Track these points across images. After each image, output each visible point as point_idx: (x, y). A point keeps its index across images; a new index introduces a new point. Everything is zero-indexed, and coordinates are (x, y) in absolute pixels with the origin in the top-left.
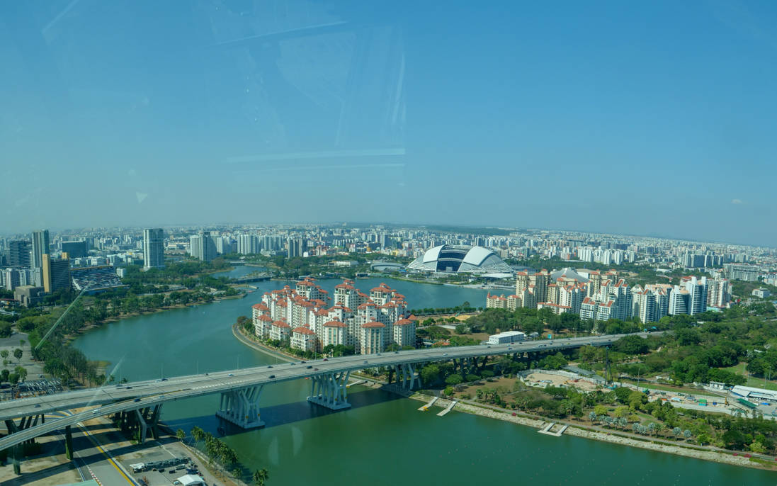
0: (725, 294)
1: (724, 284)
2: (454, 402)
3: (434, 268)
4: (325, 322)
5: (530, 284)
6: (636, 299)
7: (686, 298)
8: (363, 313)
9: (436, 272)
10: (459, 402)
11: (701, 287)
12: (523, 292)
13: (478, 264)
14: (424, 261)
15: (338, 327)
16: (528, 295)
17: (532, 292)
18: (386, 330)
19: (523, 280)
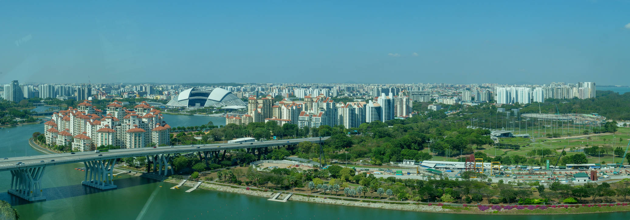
0: (408, 107)
1: (406, 100)
2: (200, 183)
3: (186, 104)
4: (98, 128)
5: (259, 106)
6: (340, 112)
7: (378, 110)
8: (128, 122)
9: (187, 107)
10: (203, 182)
11: (389, 101)
12: (253, 112)
13: (219, 100)
14: (179, 100)
15: (109, 132)
16: (258, 115)
17: (260, 111)
18: (146, 135)
19: (253, 103)
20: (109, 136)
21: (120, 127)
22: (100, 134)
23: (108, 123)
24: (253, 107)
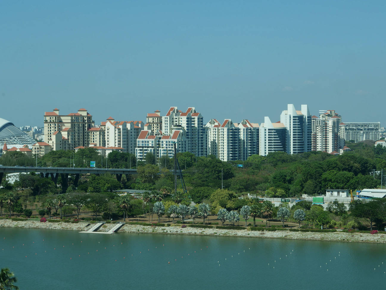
0: (336, 137)
1: (334, 123)
5: (64, 128)
6: (211, 137)
7: (282, 134)
11: (300, 118)
12: (54, 137)
16: (61, 141)
17: (66, 137)
19: (53, 122)
24: (52, 129)
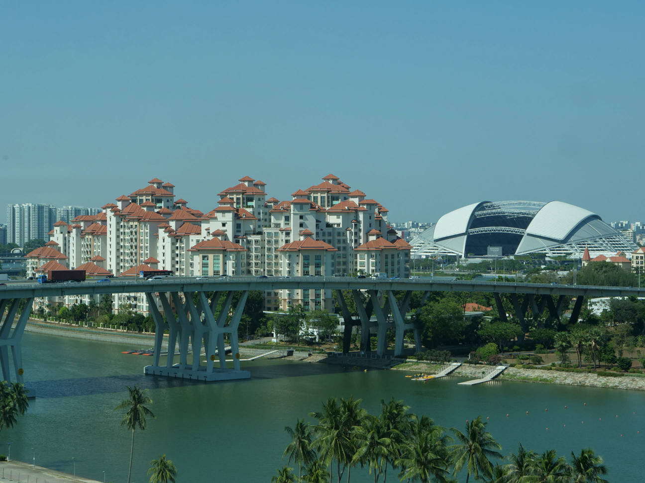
2: (501, 368)
9: (463, 257)
10: (514, 367)
13: (562, 237)
14: (436, 236)
18: (339, 263)
20: (225, 264)
21: (258, 237)
22: (198, 259)
23: (224, 225)
